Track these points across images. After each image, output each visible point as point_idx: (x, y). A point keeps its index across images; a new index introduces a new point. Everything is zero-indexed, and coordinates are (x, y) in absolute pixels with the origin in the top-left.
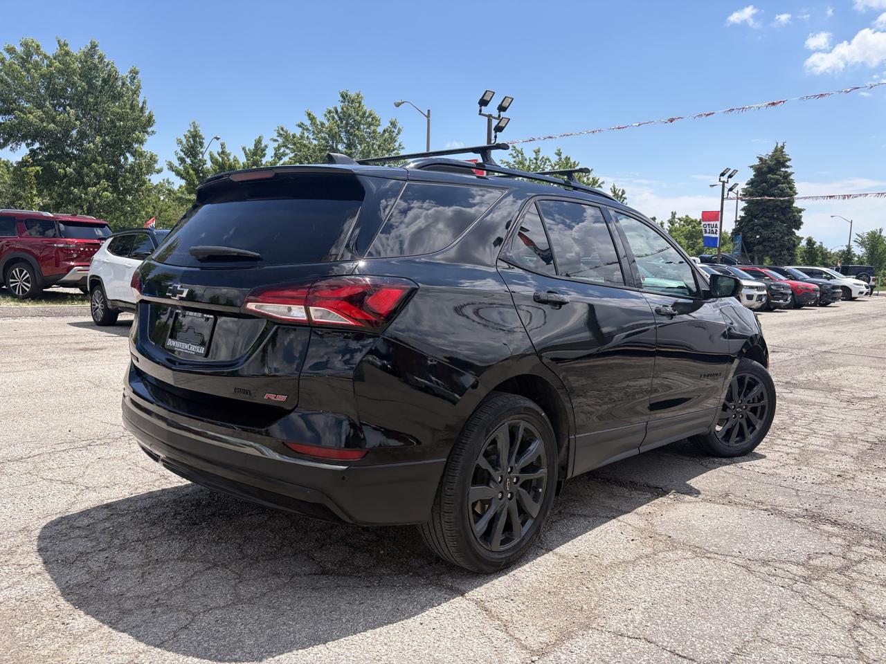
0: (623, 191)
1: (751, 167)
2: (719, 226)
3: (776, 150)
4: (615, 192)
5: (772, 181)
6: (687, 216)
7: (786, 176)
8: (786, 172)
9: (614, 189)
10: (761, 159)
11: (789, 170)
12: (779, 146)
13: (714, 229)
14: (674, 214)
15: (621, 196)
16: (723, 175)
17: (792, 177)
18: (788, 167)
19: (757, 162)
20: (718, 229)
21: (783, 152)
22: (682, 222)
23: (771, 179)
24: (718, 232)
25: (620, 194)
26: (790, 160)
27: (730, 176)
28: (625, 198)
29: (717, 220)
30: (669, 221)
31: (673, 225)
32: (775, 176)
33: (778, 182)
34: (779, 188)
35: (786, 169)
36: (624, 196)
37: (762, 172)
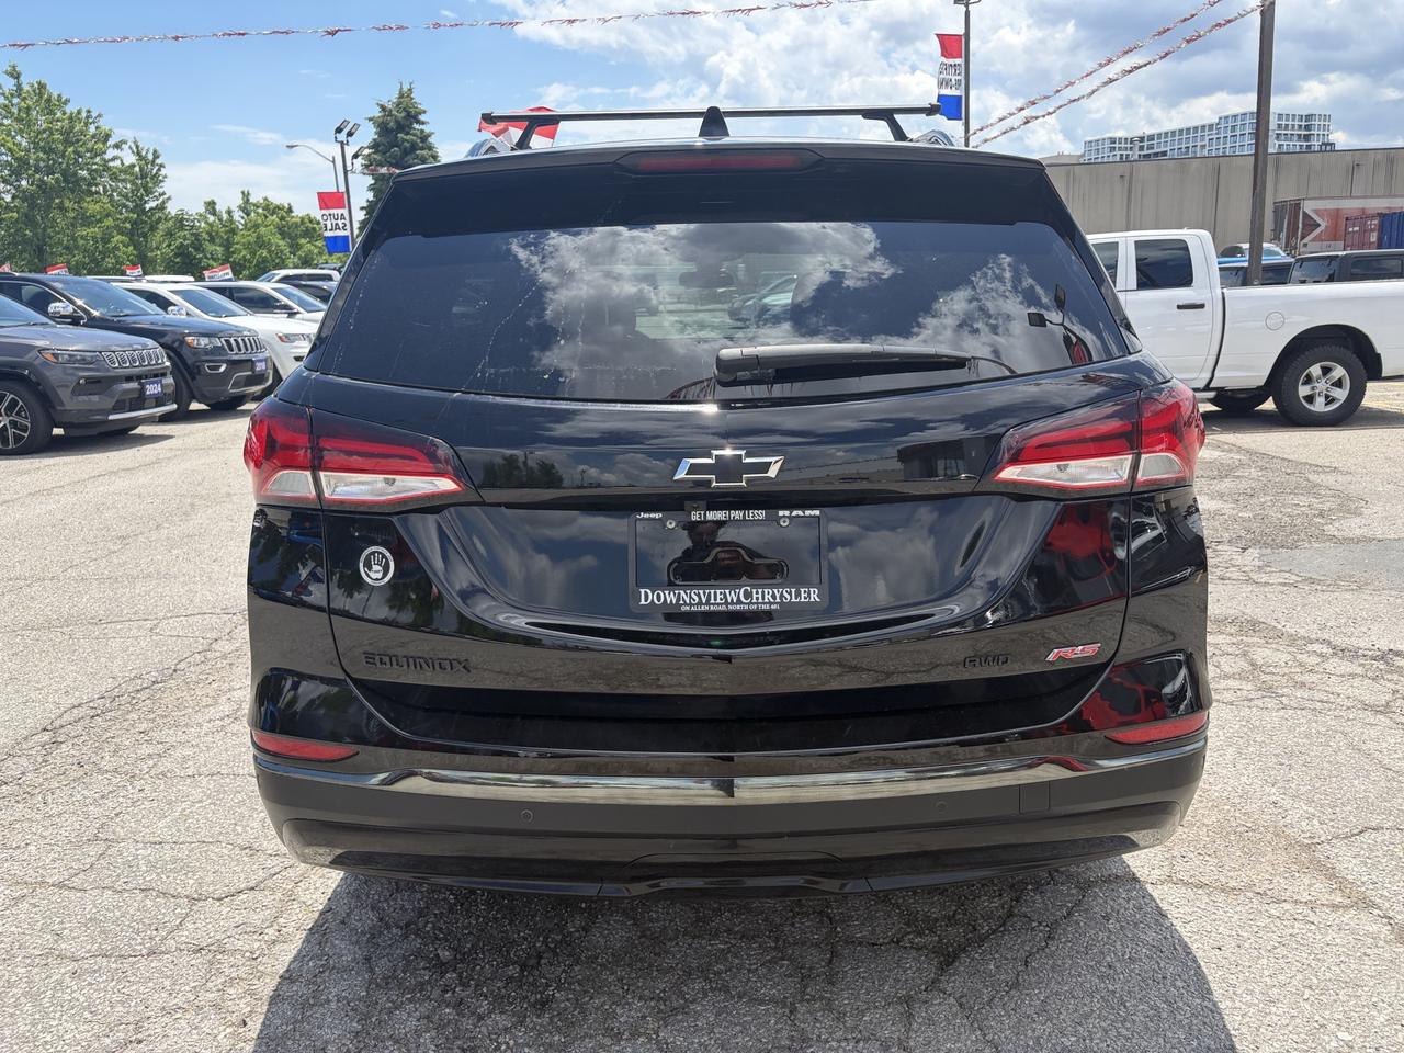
0: (155, 151)
1: (370, 119)
2: (347, 217)
3: (401, 96)
4: (138, 153)
5: (406, 144)
6: (266, 199)
7: (424, 137)
8: (422, 131)
9: (137, 147)
10: (383, 108)
11: (426, 129)
12: (405, 89)
13: (340, 222)
14: (246, 196)
15: (153, 162)
16: (339, 130)
17: (430, 140)
18: (423, 123)
19: (377, 113)
20: (347, 222)
21: (412, 99)
22: (260, 210)
23: (404, 140)
24: (348, 227)
25: (150, 157)
26: (424, 112)
27: (350, 134)
28: (162, 166)
29: (344, 207)
30: (240, 207)
31: (248, 214)
32: (408, 137)
33: (414, 147)
34: (417, 155)
35: (422, 127)
36: (158, 161)
37: (387, 129)
